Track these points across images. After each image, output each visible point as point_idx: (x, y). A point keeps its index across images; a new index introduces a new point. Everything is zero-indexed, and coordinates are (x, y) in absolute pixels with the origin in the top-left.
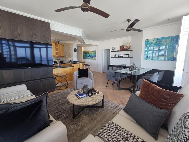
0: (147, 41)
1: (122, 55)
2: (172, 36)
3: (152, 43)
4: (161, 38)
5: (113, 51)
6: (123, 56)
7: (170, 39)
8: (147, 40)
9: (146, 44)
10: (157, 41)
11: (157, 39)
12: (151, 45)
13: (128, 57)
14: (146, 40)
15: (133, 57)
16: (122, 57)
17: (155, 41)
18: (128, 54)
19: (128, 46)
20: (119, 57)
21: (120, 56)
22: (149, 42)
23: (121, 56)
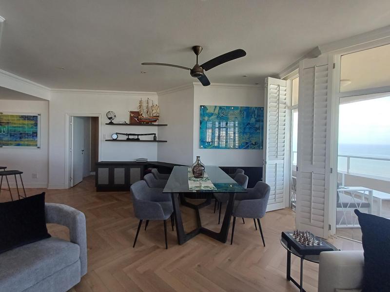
0: (203, 108)
1: (138, 135)
2: (241, 107)
3: (212, 114)
4: (226, 106)
5: (111, 123)
6: (141, 138)
7: (239, 111)
8: (203, 106)
9: (201, 115)
10: (220, 111)
11: (220, 108)
12: (211, 118)
13: (155, 140)
14: (201, 106)
15: (166, 141)
16: (138, 140)
17: (217, 111)
18: (155, 134)
19: (154, 115)
20: (128, 140)
21: (131, 137)
22: (208, 111)
23: (136, 137)
